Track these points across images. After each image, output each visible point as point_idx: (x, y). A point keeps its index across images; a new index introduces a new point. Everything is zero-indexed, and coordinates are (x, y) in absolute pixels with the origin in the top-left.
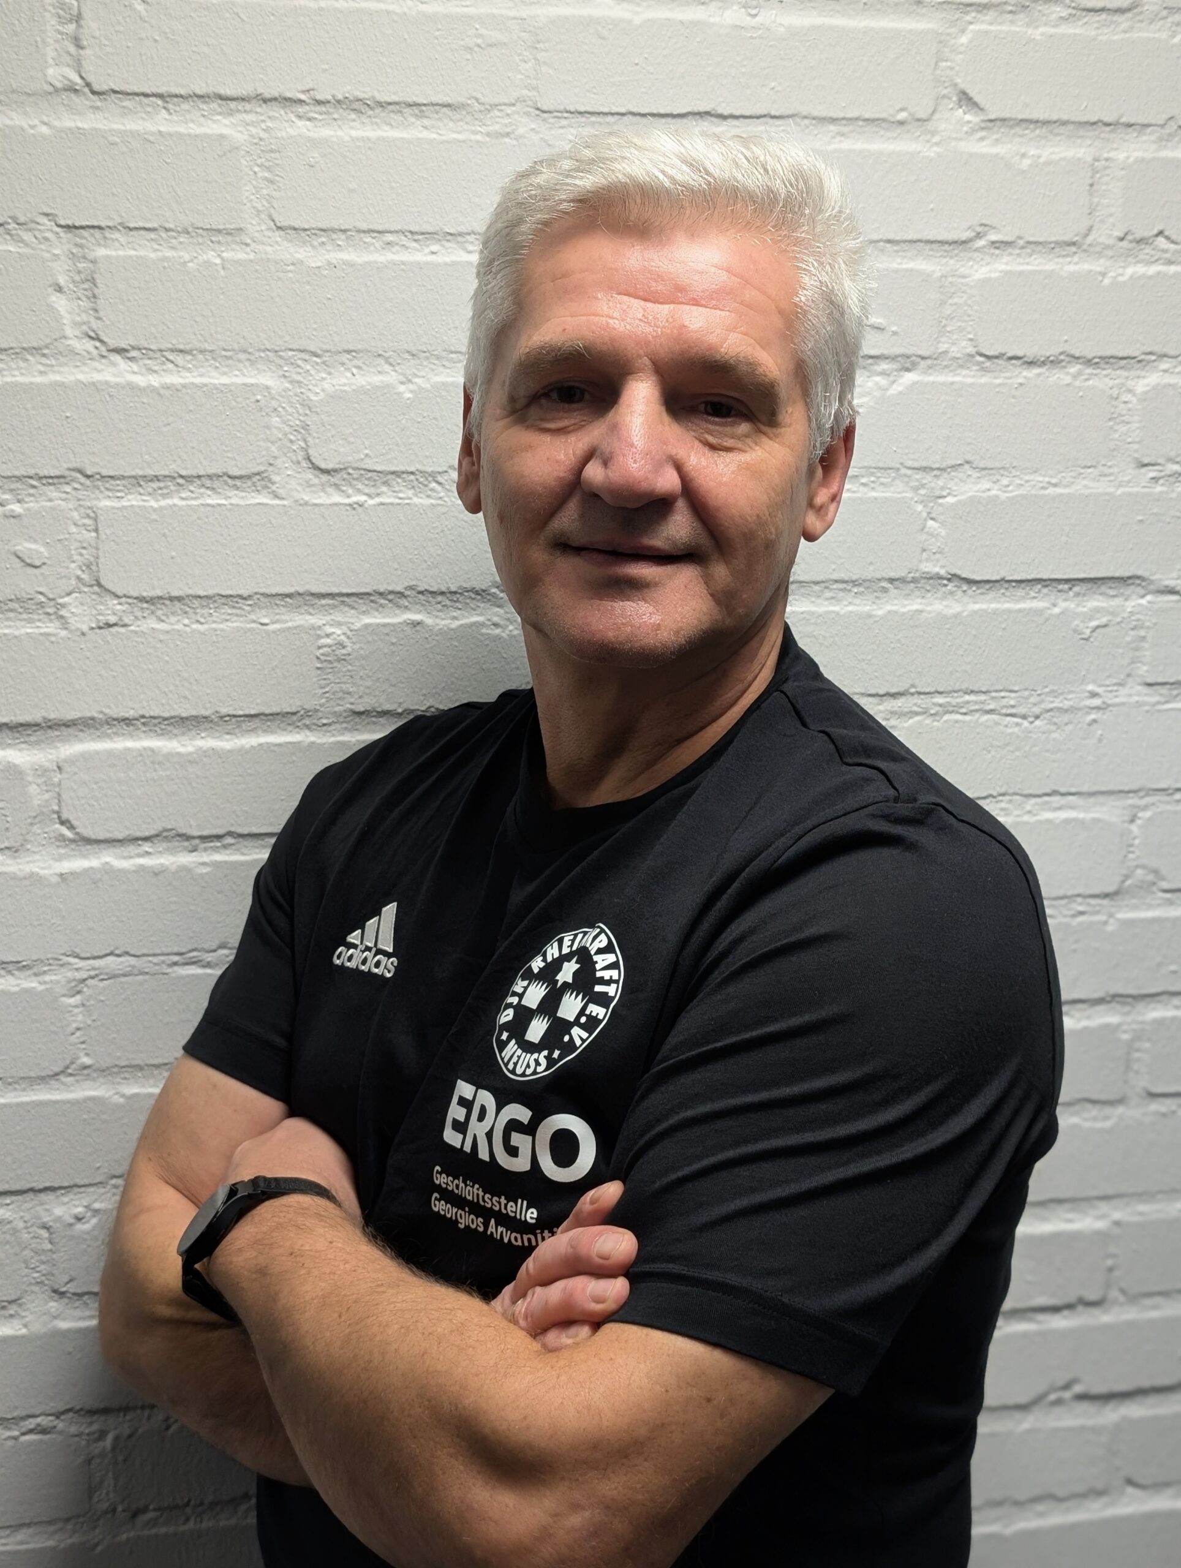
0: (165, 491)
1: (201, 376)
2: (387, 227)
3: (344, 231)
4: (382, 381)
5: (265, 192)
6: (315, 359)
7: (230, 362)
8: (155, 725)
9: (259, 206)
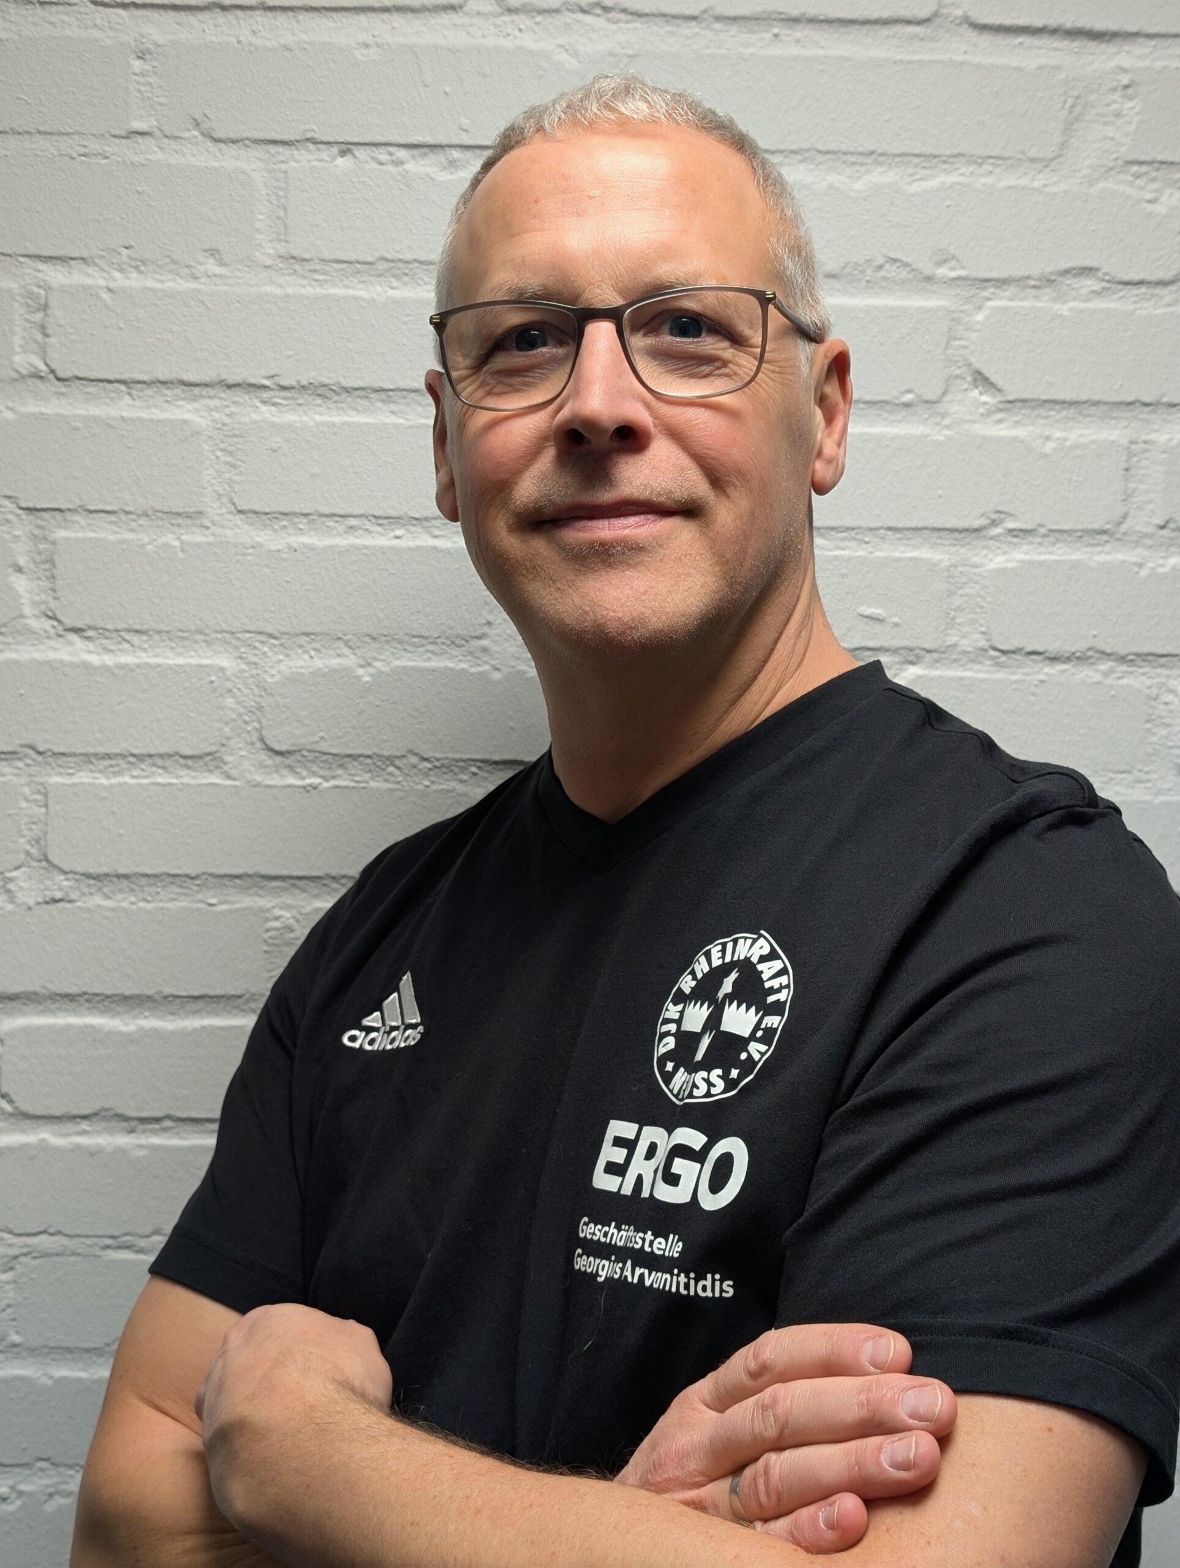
0: (116, 769)
1: (157, 656)
2: (349, 511)
3: (306, 515)
4: (340, 665)
5: (227, 476)
6: (273, 641)
7: (186, 643)
8: (99, 1002)
9: (220, 490)
